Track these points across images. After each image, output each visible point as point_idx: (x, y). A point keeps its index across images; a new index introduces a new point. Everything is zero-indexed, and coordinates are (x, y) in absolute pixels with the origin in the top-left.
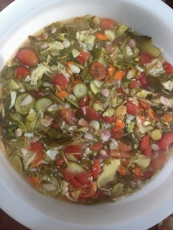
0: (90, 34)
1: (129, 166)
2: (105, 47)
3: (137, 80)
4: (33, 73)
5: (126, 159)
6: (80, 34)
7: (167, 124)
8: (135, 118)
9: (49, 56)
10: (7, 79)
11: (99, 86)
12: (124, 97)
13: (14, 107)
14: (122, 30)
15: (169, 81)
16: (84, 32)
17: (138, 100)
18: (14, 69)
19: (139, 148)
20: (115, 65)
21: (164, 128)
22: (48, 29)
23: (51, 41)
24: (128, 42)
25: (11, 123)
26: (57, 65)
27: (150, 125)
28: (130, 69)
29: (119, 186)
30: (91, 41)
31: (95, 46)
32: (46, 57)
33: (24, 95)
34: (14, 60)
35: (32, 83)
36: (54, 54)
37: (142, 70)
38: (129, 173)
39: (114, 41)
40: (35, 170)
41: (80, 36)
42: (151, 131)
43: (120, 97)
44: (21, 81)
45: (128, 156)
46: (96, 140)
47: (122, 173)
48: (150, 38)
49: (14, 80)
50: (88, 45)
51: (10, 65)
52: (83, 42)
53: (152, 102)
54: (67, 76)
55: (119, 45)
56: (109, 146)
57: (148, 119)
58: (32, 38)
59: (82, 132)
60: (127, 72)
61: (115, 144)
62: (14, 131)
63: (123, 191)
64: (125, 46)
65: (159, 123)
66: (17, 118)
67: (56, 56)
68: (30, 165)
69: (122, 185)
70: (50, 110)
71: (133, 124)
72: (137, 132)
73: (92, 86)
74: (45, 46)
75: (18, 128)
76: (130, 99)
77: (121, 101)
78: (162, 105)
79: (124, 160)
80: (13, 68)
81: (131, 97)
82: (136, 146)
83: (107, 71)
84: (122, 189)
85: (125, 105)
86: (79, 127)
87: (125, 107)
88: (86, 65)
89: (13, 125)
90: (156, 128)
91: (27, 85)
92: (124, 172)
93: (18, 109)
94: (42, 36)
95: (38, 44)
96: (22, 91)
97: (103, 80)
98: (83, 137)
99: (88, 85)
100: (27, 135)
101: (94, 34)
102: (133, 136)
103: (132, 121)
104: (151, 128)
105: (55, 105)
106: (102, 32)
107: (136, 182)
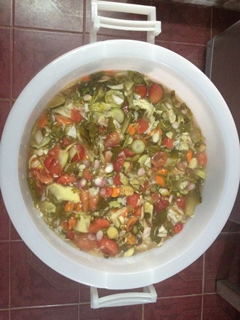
0: (189, 145)
1: (75, 212)
2: (182, 161)
3: (160, 199)
4: (143, 101)
5: (82, 208)
6: (187, 136)
7: (126, 240)
8: (124, 206)
9: (161, 112)
10: (133, 78)
11: (145, 164)
12: (141, 191)
13: (109, 89)
14: (201, 174)
15: (166, 232)
16: (189, 138)
17: (142, 205)
18: (142, 83)
19: (95, 217)
20: (169, 174)
21: (121, 238)
22: (184, 106)
23: (174, 112)
24: (191, 182)
25: (95, 89)
26: (156, 120)
27: (121, 224)
28: (169, 190)
29: (52, 208)
30: (184, 147)
31: (180, 151)
32: (160, 109)
33: (122, 96)
34: (150, 82)
35: (134, 101)
36: (164, 116)
37: (170, 200)
38: (68, 214)
39: (189, 169)
40: (54, 120)
41: (185, 136)
42: (115, 227)
43: (141, 186)
44: (134, 92)
45: (85, 209)
46: (94, 172)
47: (66, 207)
48: (201, 202)
49: (134, 85)
50: (180, 145)
51: (145, 79)
52: (181, 140)
53: (143, 220)
54: (148, 131)
55: (186, 174)
56: (91, 187)
57: (126, 219)
58: (173, 94)
59: (100, 156)
60: (165, 188)
61: (94, 192)
62: (88, 93)
63: (48, 213)
64: (187, 180)
65: (124, 232)
66: (100, 93)
67: (163, 118)
68: (58, 114)
69: (54, 211)
70: (115, 122)
71: (118, 206)
72: (112, 212)
73: (144, 157)
74: (169, 106)
75: (92, 96)
76: (141, 197)
77: (137, 187)
78: (142, 230)
79: (81, 206)
80: (144, 82)
81: (143, 198)
82: (97, 214)
83: (162, 167)
84: (50, 211)
85: (135, 193)
86: (104, 153)
87: (132, 194)
88: (162, 147)
89: (93, 91)
90: (119, 230)
91: (132, 97)
92: (69, 209)
93: (109, 93)
94: (177, 102)
95: (170, 100)
96: (126, 94)
97: (152, 165)
98: (95, 159)
99: (144, 153)
100: (86, 105)
101: (190, 149)
102: (107, 209)
103: (121, 204)
104: (118, 225)
105: (119, 126)
106: (194, 156)
107: (60, 224)
